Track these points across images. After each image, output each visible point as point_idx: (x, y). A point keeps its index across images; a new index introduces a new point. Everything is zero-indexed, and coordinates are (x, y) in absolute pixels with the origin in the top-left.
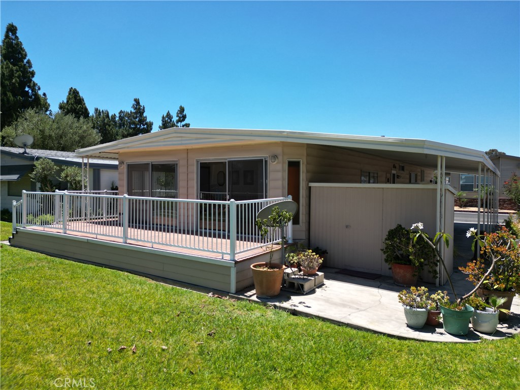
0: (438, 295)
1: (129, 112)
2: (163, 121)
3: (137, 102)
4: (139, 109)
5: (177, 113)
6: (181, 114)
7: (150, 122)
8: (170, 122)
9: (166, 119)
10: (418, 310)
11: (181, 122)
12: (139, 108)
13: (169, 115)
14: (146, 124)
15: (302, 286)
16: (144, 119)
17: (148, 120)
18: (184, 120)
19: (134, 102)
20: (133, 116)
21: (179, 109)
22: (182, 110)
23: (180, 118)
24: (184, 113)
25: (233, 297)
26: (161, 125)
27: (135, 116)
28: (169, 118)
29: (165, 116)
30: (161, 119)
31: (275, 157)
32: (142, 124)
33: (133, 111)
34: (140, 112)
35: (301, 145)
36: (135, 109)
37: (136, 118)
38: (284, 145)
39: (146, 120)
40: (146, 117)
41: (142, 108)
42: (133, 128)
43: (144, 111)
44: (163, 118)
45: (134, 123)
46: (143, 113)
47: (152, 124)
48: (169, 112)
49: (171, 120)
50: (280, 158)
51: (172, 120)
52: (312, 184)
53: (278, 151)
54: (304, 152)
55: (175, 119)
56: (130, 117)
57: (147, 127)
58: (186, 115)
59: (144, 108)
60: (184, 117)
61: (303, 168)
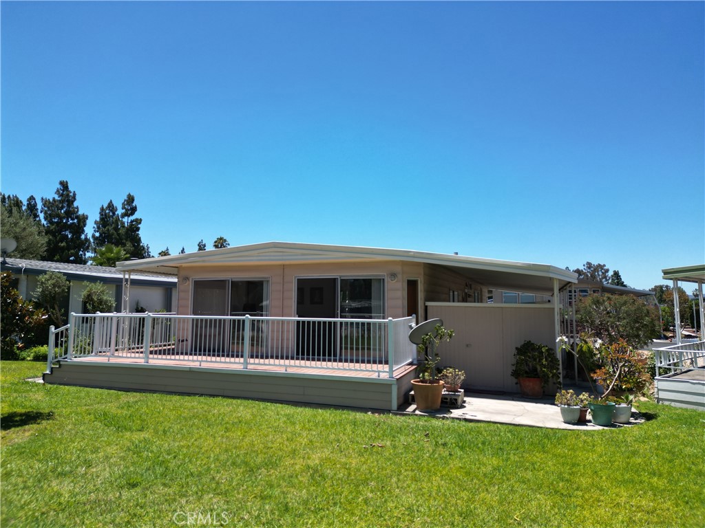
0: (584, 395)
1: (51, 200)
2: (102, 215)
3: (64, 185)
4: (66, 196)
5: (123, 204)
6: (129, 205)
7: (83, 215)
8: (112, 217)
9: (107, 211)
10: (575, 407)
11: (129, 216)
12: (68, 195)
13: (111, 206)
14: (77, 217)
15: (456, 400)
16: (74, 211)
17: (80, 213)
18: (132, 214)
19: (59, 186)
20: (57, 206)
21: (126, 198)
22: (130, 199)
23: (127, 210)
24: (134, 204)
25: (396, 414)
26: (98, 220)
27: (60, 206)
28: (111, 211)
29: (105, 208)
30: (99, 211)
31: (393, 275)
32: (71, 217)
33: (57, 197)
34: (68, 201)
35: (418, 264)
36: (62, 195)
37: (62, 208)
38: (404, 263)
39: (78, 211)
40: (77, 208)
41: (71, 194)
42: (56, 222)
43: (75, 199)
44: (102, 209)
45: (58, 216)
46: (73, 202)
47: (87, 219)
48: (111, 201)
49: (114, 214)
50: (400, 276)
51: (116, 213)
52: (428, 304)
53: (398, 269)
54: (422, 271)
55: (120, 211)
56: (51, 206)
57: (79, 222)
58: (136, 207)
59: (75, 194)
60: (134, 210)
61: (421, 287)
